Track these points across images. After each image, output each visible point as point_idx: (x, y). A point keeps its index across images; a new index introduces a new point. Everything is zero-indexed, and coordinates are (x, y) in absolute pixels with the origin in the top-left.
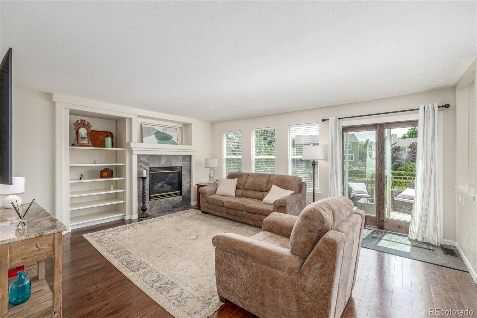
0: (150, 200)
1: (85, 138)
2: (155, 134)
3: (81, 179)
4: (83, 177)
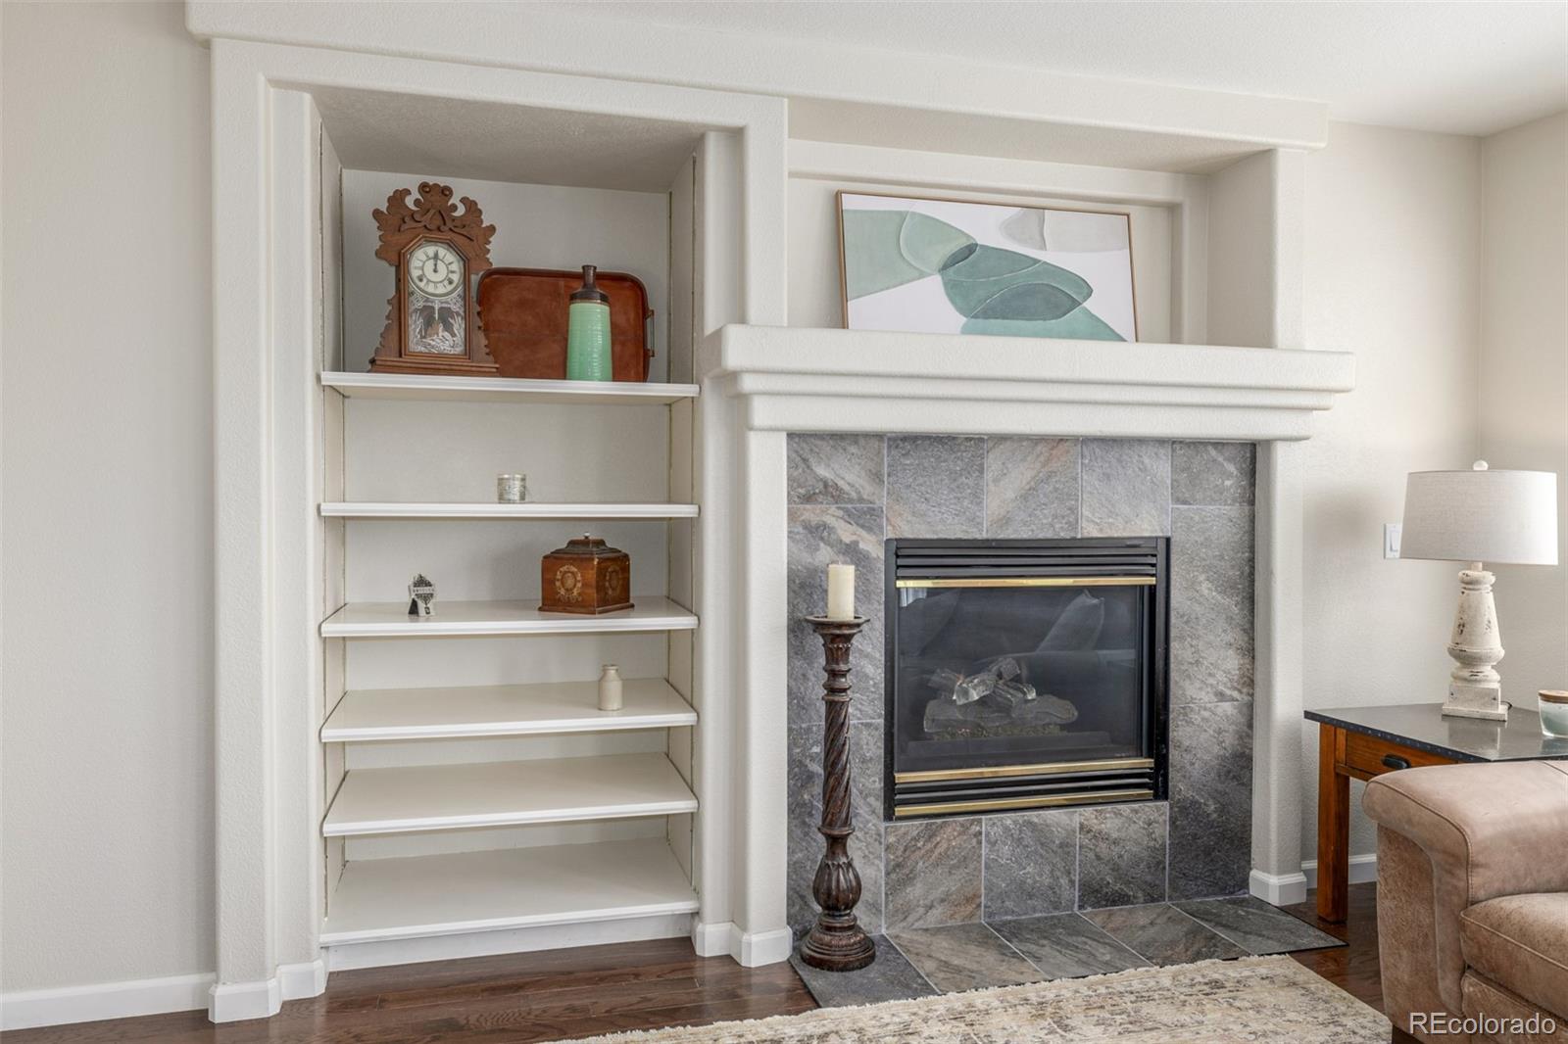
0: (889, 816)
1: (446, 315)
2: (944, 268)
3: (414, 610)
4: (427, 598)
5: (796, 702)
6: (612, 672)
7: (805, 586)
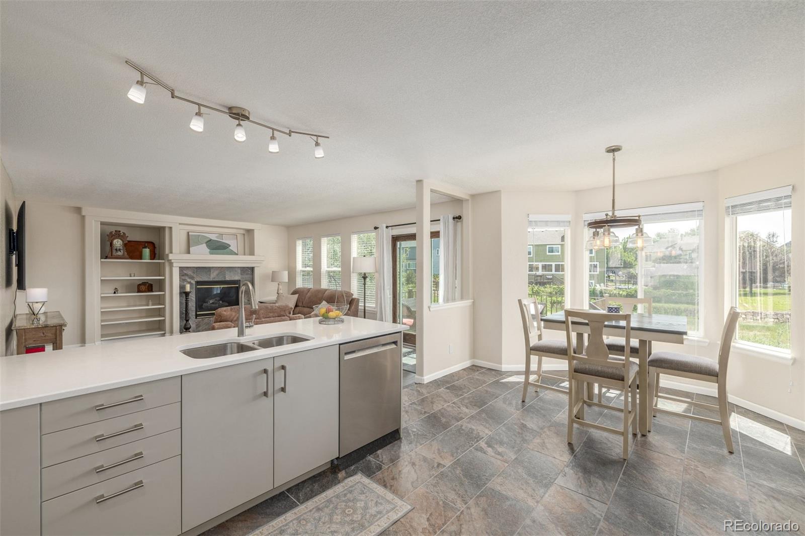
0: (196, 318)
1: (120, 250)
2: (206, 243)
3: (115, 293)
4: (117, 291)
5: (181, 303)
6: (150, 301)
7: (182, 287)
